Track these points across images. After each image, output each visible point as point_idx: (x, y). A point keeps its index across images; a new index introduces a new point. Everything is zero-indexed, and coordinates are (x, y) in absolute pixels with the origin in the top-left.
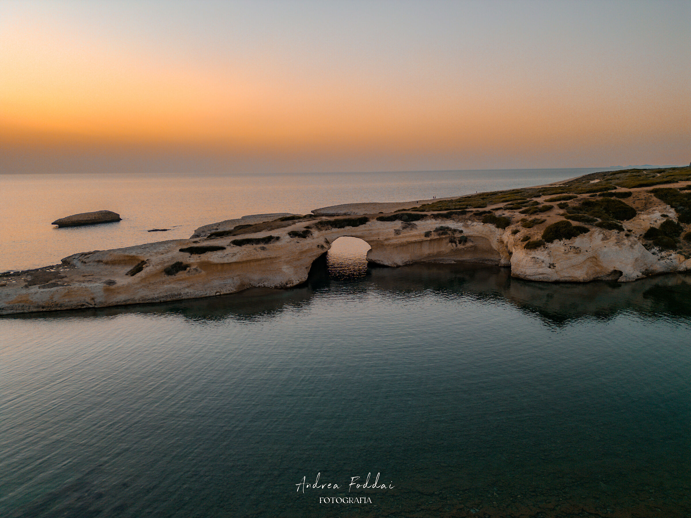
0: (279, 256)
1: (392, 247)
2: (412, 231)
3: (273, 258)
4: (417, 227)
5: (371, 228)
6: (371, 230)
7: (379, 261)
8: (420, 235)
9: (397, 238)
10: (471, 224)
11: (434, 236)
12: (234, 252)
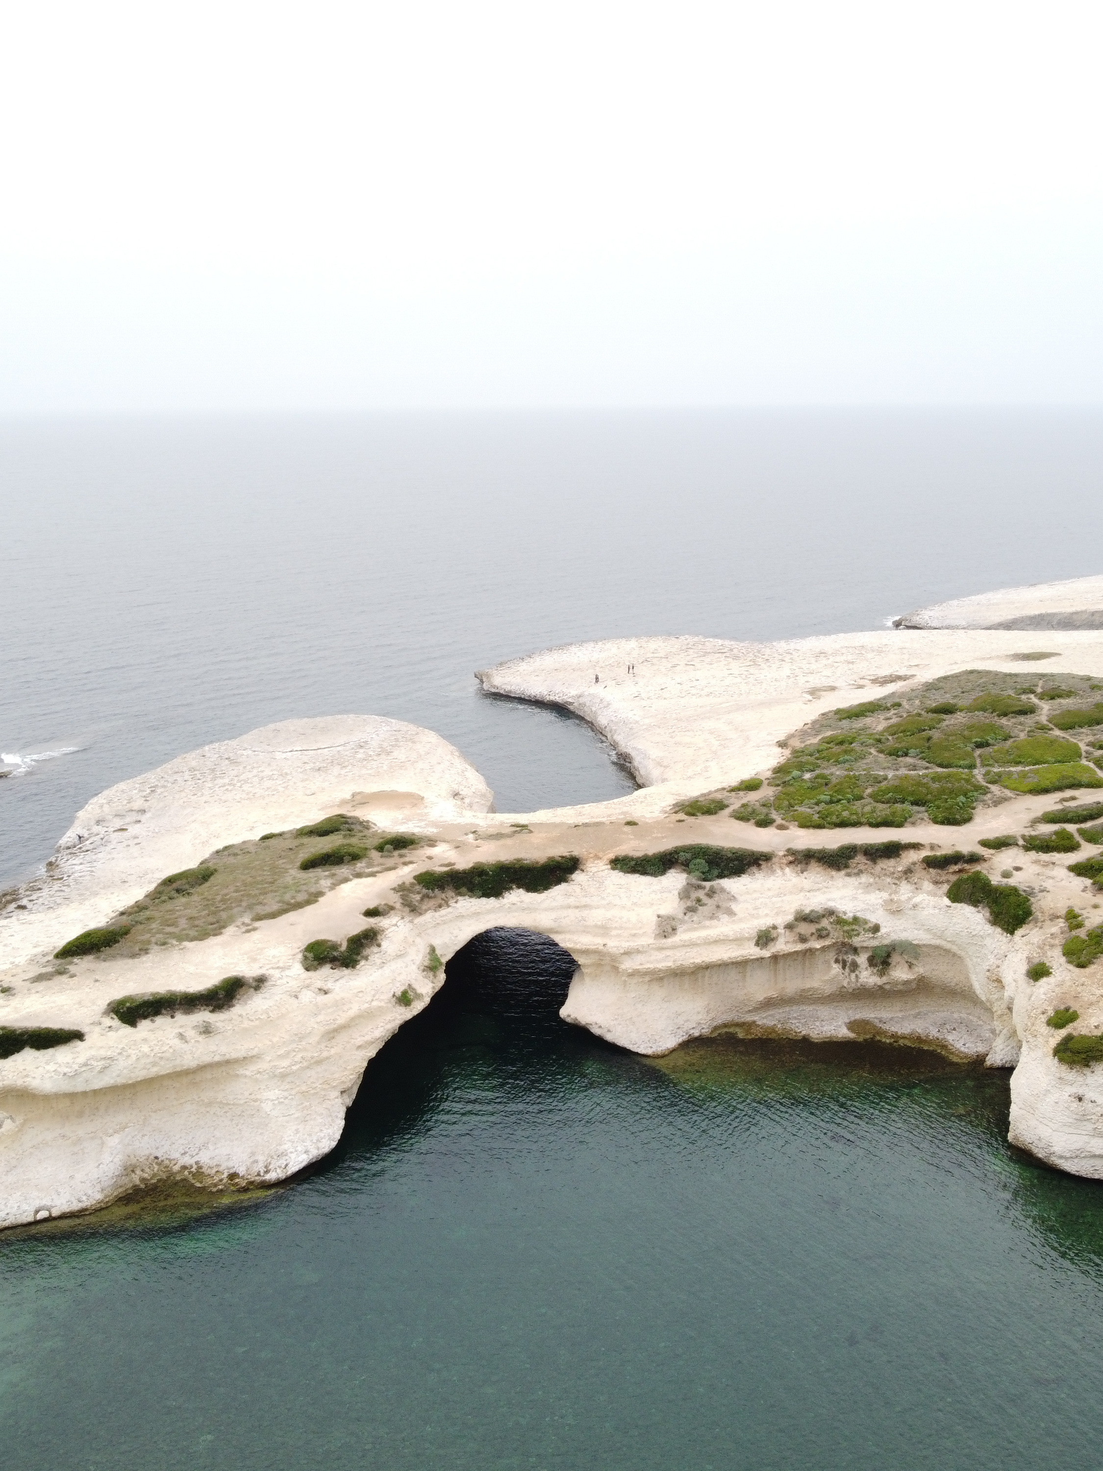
0: (254, 1052)
1: (647, 979)
2: (714, 922)
3: (236, 1061)
4: (734, 907)
5: (585, 901)
6: (586, 906)
7: (600, 1027)
8: (738, 940)
9: (663, 949)
10: (910, 899)
11: (784, 945)
12: (109, 1053)
